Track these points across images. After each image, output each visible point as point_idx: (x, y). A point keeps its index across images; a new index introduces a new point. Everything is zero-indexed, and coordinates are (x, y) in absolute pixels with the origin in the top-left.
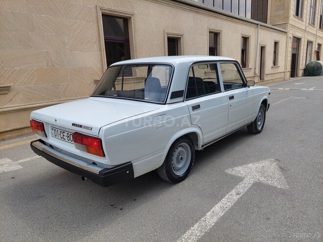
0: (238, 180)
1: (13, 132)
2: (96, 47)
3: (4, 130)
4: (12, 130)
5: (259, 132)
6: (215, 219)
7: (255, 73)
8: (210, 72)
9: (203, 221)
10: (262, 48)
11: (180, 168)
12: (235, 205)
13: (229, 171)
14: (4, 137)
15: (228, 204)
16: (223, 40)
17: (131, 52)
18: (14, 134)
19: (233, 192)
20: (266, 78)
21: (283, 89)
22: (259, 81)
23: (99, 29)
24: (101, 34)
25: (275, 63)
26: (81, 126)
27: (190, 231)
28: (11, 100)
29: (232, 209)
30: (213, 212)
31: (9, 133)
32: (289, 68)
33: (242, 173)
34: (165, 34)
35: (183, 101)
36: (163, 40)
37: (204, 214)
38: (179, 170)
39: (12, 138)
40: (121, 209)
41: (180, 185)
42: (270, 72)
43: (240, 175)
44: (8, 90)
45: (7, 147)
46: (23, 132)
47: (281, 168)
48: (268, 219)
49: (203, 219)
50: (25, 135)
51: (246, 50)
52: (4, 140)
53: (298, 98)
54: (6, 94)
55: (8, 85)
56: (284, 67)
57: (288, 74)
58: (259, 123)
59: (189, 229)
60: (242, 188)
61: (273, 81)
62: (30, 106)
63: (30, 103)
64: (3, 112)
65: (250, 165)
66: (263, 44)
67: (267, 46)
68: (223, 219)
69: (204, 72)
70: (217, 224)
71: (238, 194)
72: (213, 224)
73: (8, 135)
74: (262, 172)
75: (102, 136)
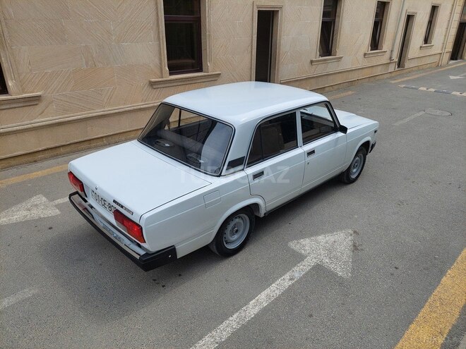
0: (299, 258)
1: (47, 152)
2: (152, 34)
3: (35, 150)
4: (45, 150)
5: (354, 181)
6: (256, 310)
7: (391, 58)
8: (319, 61)
9: (244, 311)
10: (410, 18)
11: (234, 241)
12: (283, 294)
13: (293, 245)
14: (36, 158)
15: (276, 292)
16: (345, 9)
17: (202, 37)
18: (47, 154)
19: (287, 276)
20: (408, 65)
21: (425, 89)
22: (397, 69)
23: (157, 8)
24: (159, 14)
25: (427, 40)
26: (122, 207)
27: (228, 322)
28: (43, 112)
29: (278, 299)
30: (257, 300)
31: (41, 153)
32: (450, 48)
33: (307, 248)
34: (255, 7)
35: (243, 170)
36: (251, 18)
37: (246, 303)
38: (233, 242)
39: (46, 159)
40: (163, 286)
41: (232, 259)
42: (416, 55)
43: (303, 252)
44: (38, 100)
45: (40, 173)
46: (58, 151)
47: (354, 246)
48: (311, 316)
49: (244, 308)
50: (60, 155)
51: (382, 22)
52: (35, 161)
53: (438, 112)
54: (37, 105)
55: (39, 93)
56: (441, 46)
57: (447, 56)
58: (355, 170)
59: (227, 319)
60: (299, 271)
61: (419, 68)
62: (67, 119)
63: (66, 116)
64: (34, 127)
65: (320, 238)
66: (411, 11)
67: (418, 14)
68: (265, 311)
69: (309, 61)
70: (257, 316)
71: (291, 279)
72: (253, 316)
73: (40, 156)
74: (330, 251)
75: (142, 224)
